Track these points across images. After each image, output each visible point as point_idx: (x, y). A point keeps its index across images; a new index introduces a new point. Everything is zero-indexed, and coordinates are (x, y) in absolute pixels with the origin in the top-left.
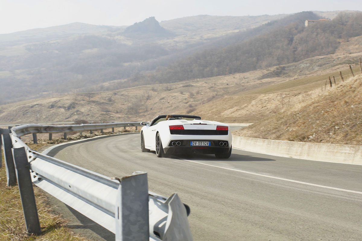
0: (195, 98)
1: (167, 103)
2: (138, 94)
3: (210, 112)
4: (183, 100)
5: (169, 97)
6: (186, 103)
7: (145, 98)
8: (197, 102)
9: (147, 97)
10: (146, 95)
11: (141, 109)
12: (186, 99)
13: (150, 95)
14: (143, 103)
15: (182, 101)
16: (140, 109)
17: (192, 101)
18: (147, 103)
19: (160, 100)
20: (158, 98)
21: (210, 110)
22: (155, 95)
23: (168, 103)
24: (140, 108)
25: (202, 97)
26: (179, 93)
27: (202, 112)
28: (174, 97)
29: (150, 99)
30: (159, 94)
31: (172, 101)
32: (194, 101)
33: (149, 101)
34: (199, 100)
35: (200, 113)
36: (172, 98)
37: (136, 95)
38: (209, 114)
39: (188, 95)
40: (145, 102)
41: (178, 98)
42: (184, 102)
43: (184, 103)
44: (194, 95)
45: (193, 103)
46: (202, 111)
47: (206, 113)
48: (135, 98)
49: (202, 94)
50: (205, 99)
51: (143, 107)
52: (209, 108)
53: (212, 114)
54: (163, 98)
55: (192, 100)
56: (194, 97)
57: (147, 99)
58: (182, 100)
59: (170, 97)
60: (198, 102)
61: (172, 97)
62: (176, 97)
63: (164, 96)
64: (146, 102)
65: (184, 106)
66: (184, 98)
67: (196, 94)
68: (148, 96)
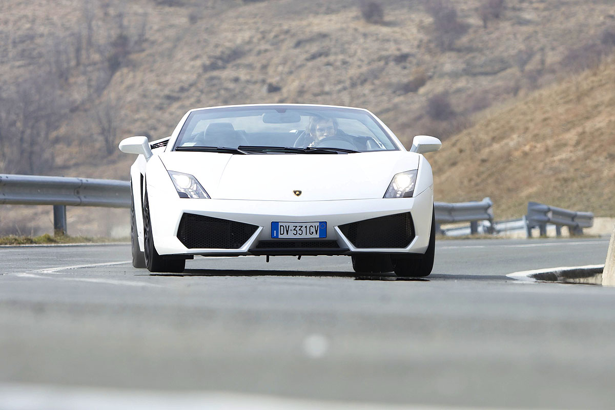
0: (469, 50)
1: (265, 88)
2: (42, 29)
3: (571, 136)
4: (382, 70)
5: (277, 43)
6: (411, 88)
7: (96, 57)
8: (485, 82)
9: (110, 52)
10: (103, 33)
11: (67, 140)
12: (402, 58)
13: (133, 33)
14: (78, 95)
15: (375, 75)
16: (57, 140)
17: (455, 75)
18: (110, 95)
19: (206, 68)
20: (196, 57)
21: (568, 125)
22: (171, 33)
23: (274, 89)
24: (63, 130)
25: (528, 38)
26: (354, 12)
27: (513, 141)
28: (314, 48)
29: (134, 66)
30: (202, 24)
31: (303, 73)
32: (470, 72)
33: (125, 77)
34: (504, 65)
35: (496, 146)
36: (300, 55)
37: (31, 38)
38: (564, 155)
39: (421, 27)
40: (100, 89)
41: (343, 51)
42: (395, 80)
43: (389, 85)
44: (463, 29)
45: (459, 91)
46: (512, 129)
47: (540, 147)
48: (22, 55)
49: (527, 22)
50: (552, 58)
51: (79, 126)
52: (561, 110)
53: (580, 153)
54: (234, 56)
55: (449, 62)
56: (464, 40)
57: (114, 65)
58: (375, 66)
59: (284, 47)
60: (499, 82)
61: (298, 44)
62: (326, 43)
63: (241, 38)
64: (108, 82)
65: (395, 107)
66: (392, 49)
67: (485, 19)
68: (122, 42)
